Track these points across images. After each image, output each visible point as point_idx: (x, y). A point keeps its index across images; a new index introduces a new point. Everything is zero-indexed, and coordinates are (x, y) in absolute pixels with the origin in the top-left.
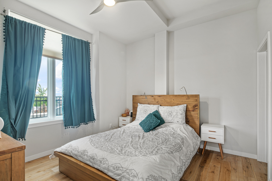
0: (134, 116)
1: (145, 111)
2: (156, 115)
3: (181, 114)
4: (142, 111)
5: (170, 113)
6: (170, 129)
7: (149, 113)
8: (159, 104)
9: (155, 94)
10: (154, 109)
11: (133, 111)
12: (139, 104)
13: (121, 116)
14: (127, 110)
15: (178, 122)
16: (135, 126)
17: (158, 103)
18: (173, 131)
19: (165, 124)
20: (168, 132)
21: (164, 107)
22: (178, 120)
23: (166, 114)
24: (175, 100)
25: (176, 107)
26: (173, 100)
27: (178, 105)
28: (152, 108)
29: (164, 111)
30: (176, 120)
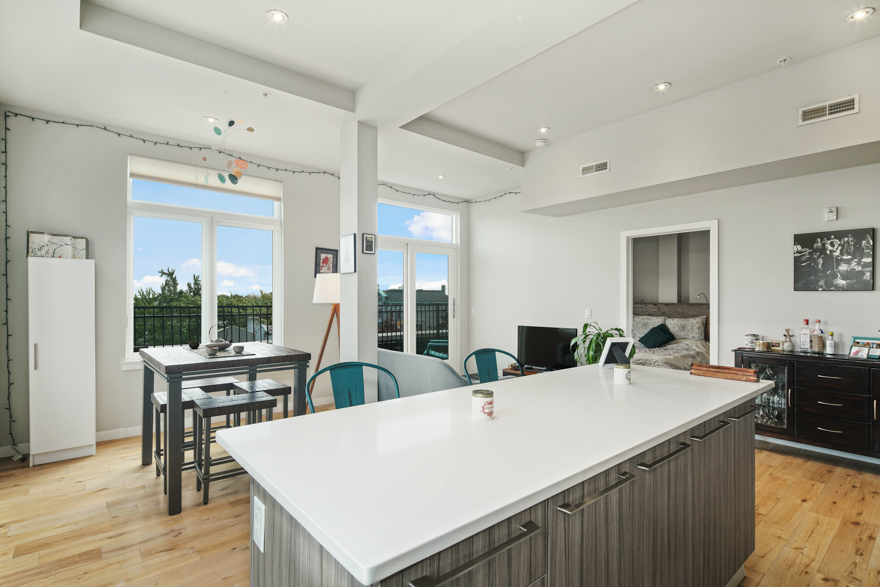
1: (645, 326)
2: (663, 328)
3: (698, 328)
4: (640, 326)
5: (682, 326)
6: (683, 345)
7: (651, 327)
8: (665, 315)
9: (660, 301)
10: (658, 322)
17: (663, 314)
19: (676, 340)
21: (673, 319)
22: (694, 336)
23: (676, 328)
25: (692, 320)
26: (687, 310)
27: (694, 316)
28: (656, 321)
29: (673, 324)
30: (691, 336)
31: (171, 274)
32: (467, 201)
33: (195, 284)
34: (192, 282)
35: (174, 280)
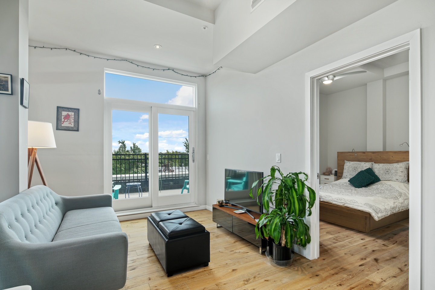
0: (340, 175)
1: (355, 169)
2: (370, 171)
3: (402, 172)
4: (350, 169)
5: (386, 171)
6: (387, 186)
7: (359, 170)
8: (372, 161)
9: (368, 151)
10: (366, 167)
11: (338, 169)
12: (345, 161)
13: (322, 175)
14: (329, 169)
15: (397, 180)
16: (342, 183)
17: (370, 160)
18: (390, 187)
19: (380, 182)
20: (383, 188)
21: (379, 164)
22: (398, 178)
23: (382, 172)
24: (394, 157)
25: (395, 165)
26: (391, 157)
27: (398, 162)
28: (365, 166)
29: (378, 169)
30: (394, 179)
31: (123, 143)
32: (204, 76)
33: (134, 147)
34: (132, 146)
35: (125, 145)
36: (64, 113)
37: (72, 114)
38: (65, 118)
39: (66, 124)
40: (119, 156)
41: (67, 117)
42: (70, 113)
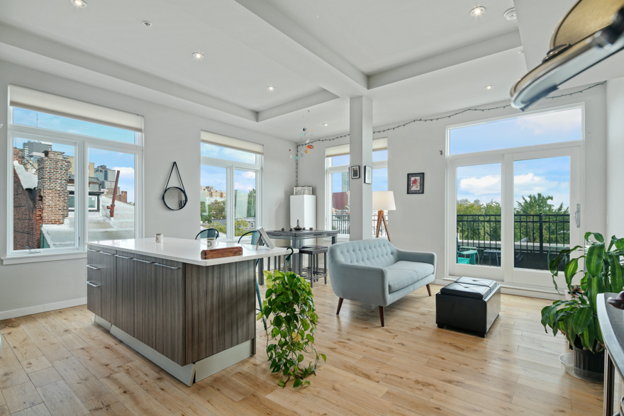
36: (413, 179)
37: (418, 178)
38: (413, 183)
39: (414, 188)
40: (488, 217)
41: (415, 181)
42: (417, 178)
